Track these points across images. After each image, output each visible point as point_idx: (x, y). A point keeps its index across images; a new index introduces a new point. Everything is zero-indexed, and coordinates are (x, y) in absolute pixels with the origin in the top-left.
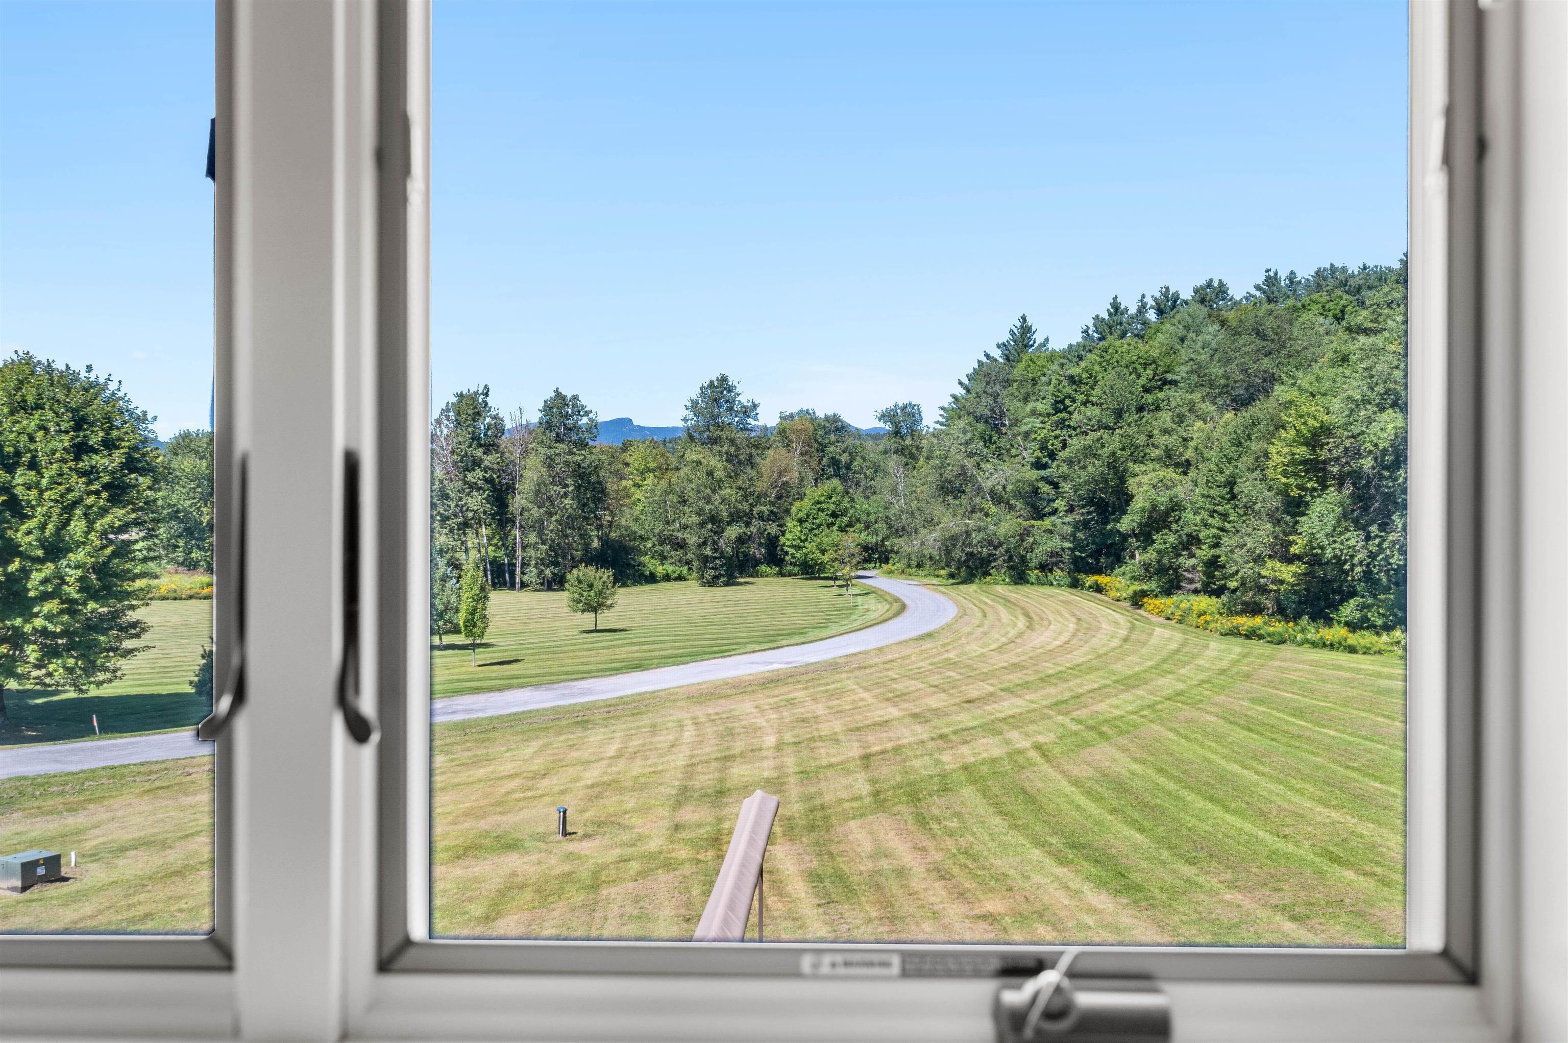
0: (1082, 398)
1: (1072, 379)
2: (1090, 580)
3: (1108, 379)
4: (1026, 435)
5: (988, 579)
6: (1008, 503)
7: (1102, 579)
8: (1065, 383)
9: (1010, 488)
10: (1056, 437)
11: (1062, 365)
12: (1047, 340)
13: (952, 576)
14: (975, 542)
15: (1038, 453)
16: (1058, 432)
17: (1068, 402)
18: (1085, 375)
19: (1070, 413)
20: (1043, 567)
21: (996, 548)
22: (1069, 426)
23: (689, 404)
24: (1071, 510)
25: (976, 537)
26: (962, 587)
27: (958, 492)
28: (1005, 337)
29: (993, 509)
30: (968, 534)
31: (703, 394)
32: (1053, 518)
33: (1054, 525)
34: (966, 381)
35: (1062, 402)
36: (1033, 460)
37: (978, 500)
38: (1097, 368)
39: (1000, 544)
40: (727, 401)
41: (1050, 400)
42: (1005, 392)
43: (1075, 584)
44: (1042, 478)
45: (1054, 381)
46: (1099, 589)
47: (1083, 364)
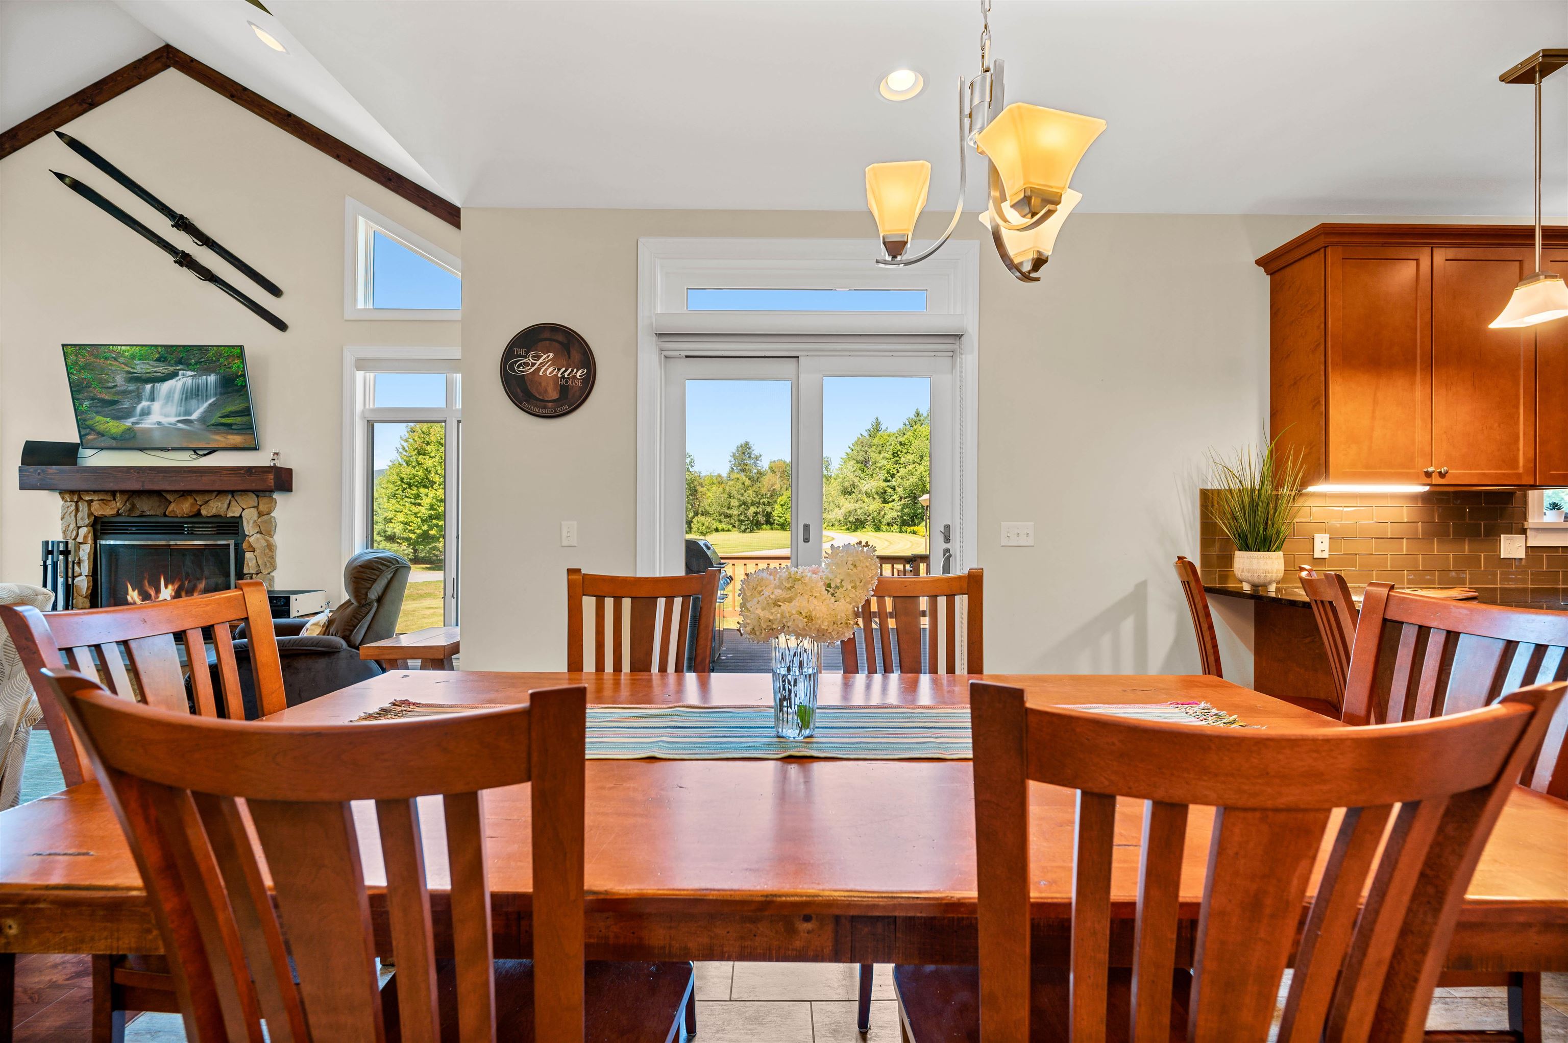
0: (906, 451)
1: (901, 443)
2: (909, 529)
3: (916, 443)
4: (880, 468)
5: (864, 530)
6: (873, 497)
7: (915, 528)
8: (898, 445)
9: (873, 490)
10: (894, 468)
11: (897, 437)
12: (887, 428)
13: (848, 529)
14: (859, 514)
15: (886, 475)
16: (895, 466)
17: (899, 453)
18: (907, 441)
19: (900, 458)
20: (888, 524)
21: (868, 516)
22: (900, 463)
23: (732, 455)
24: (901, 499)
25: (859, 512)
26: (853, 533)
27: (850, 493)
28: (869, 427)
29: (866, 500)
30: (856, 510)
31: (738, 450)
32: (893, 503)
33: (893, 506)
34: (852, 446)
35: (897, 453)
36: (884, 478)
37: (860, 496)
38: (912, 438)
39: (870, 515)
40: (748, 453)
41: (891, 453)
42: (870, 450)
43: (901, 532)
44: (888, 486)
45: (893, 444)
46: (914, 533)
47: (905, 436)
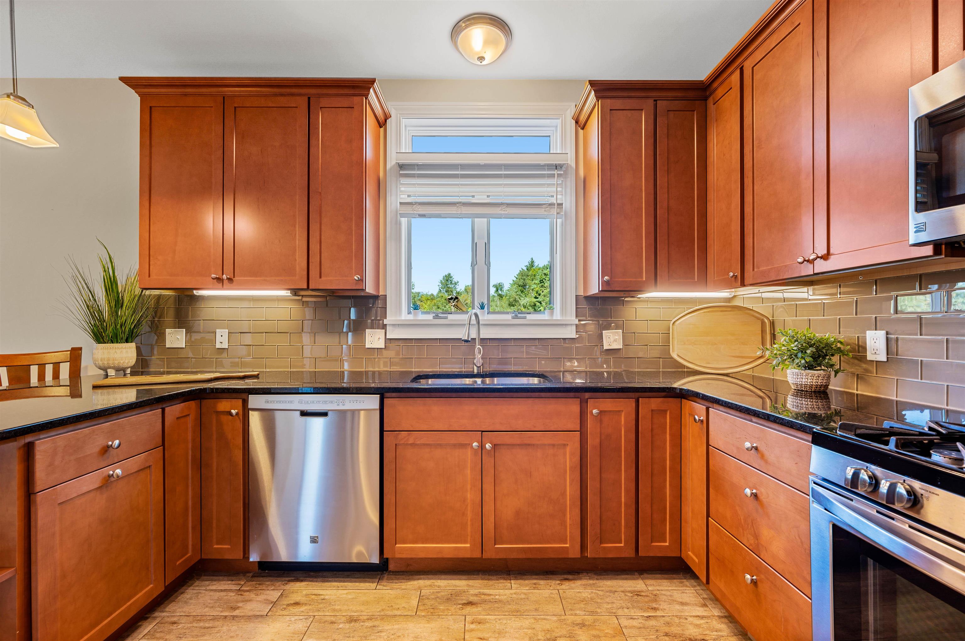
1: (545, 274)
4: (533, 290)
8: (543, 275)
9: (528, 304)
10: (541, 290)
11: (542, 270)
12: (538, 265)
15: (536, 294)
17: (544, 280)
19: (544, 283)
22: (544, 287)
23: (440, 281)
27: (513, 306)
28: (527, 264)
31: (444, 279)
34: (516, 276)
35: (542, 280)
36: (535, 296)
37: (519, 307)
40: (450, 280)
41: (539, 280)
42: (527, 278)
44: (537, 301)
45: (540, 275)
